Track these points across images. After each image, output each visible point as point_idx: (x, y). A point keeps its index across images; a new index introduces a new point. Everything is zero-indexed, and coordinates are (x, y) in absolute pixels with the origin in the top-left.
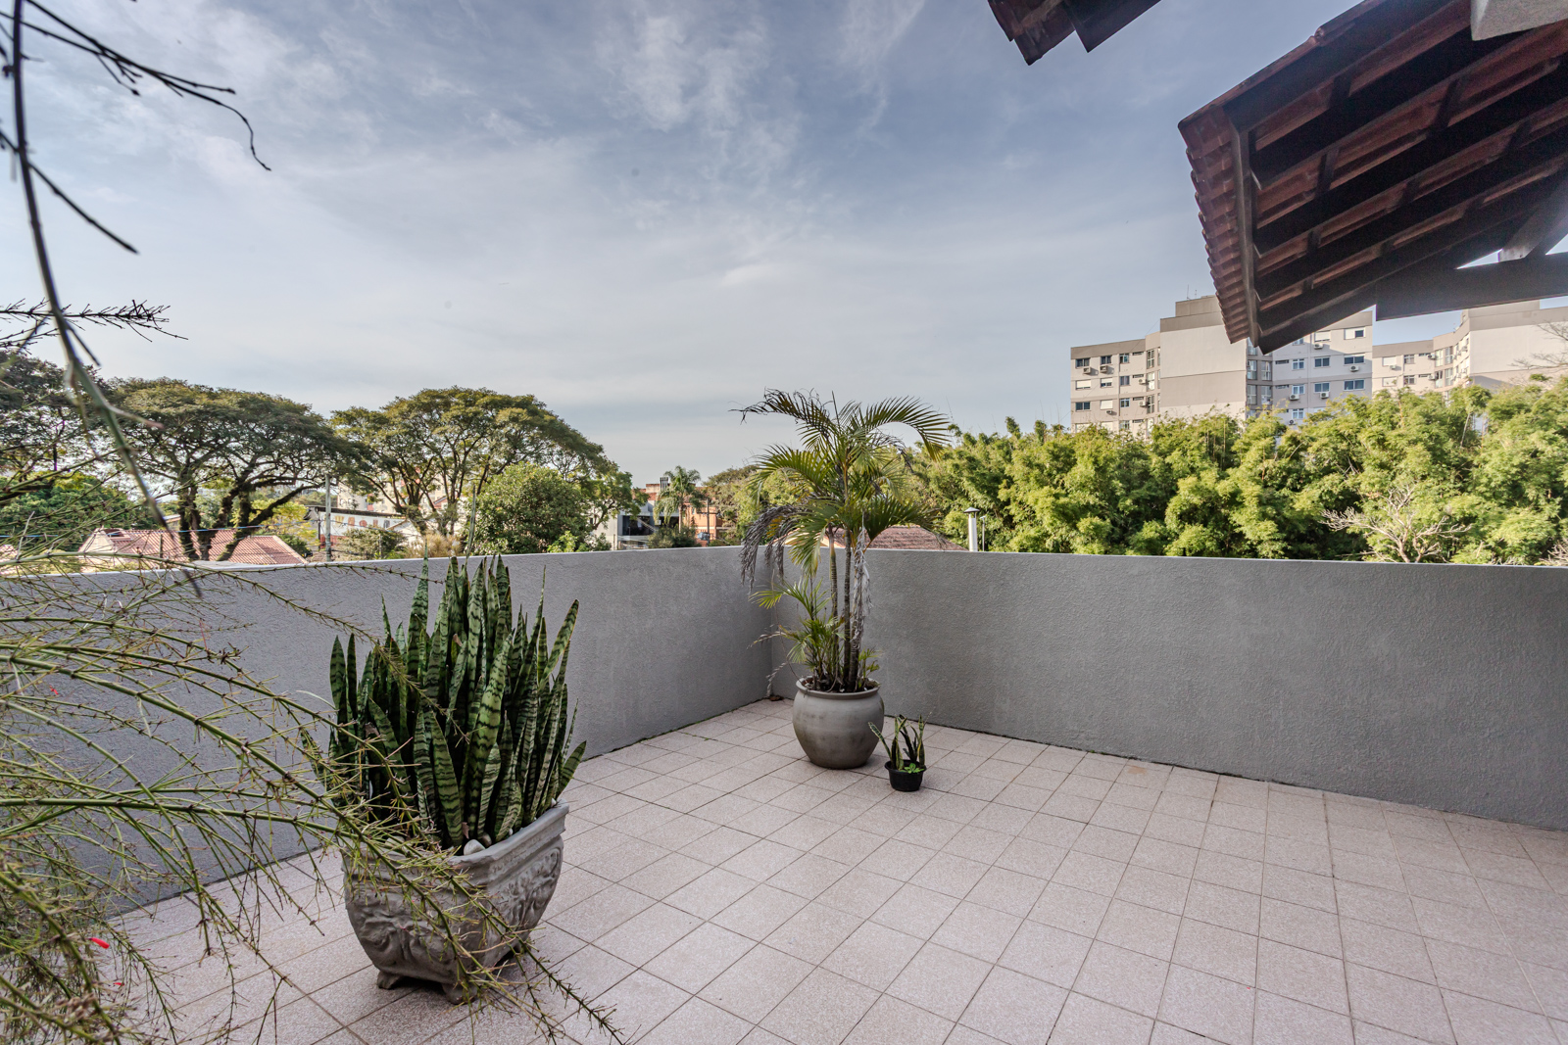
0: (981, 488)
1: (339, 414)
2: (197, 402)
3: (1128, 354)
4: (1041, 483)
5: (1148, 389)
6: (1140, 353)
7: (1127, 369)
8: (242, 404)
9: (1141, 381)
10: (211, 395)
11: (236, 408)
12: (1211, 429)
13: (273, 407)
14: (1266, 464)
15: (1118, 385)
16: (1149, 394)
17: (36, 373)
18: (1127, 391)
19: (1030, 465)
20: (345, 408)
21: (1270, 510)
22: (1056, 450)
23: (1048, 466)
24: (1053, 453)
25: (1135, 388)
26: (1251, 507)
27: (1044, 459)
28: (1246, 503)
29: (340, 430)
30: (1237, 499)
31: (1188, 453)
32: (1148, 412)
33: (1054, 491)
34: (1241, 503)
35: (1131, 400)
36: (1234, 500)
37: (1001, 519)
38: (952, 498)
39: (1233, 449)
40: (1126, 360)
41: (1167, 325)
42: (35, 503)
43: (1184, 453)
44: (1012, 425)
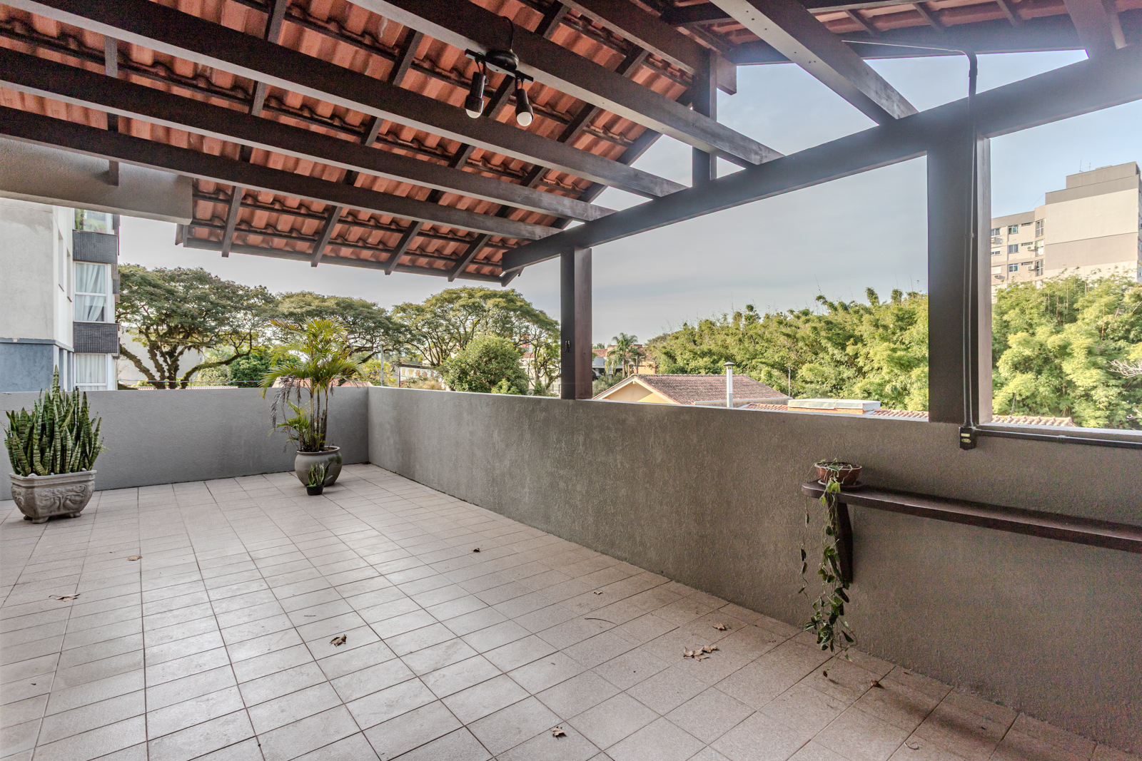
0: (836, 345)
1: (397, 307)
2: (312, 304)
3: (1017, 226)
4: (884, 339)
5: (1037, 255)
6: (1029, 224)
7: (1015, 239)
8: (338, 304)
9: (1029, 248)
10: (323, 300)
11: (335, 307)
12: (1054, 290)
13: (353, 305)
14: (1105, 319)
15: (1006, 253)
16: (1037, 259)
17: (241, 292)
18: (1014, 258)
19: (877, 326)
20: (400, 304)
21: (1101, 360)
22: (900, 313)
23: (891, 326)
24: (897, 315)
25: (1024, 254)
26: (1080, 356)
27: (890, 321)
28: (1075, 355)
29: (398, 318)
30: (1068, 350)
31: (1027, 312)
32: (1037, 275)
33: (892, 346)
34: (1070, 354)
35: (1019, 266)
36: (1064, 351)
37: (855, 369)
38: (816, 354)
39: (1075, 306)
40: (1015, 231)
41: (1052, 198)
42: (255, 363)
43: (1023, 312)
44: (871, 293)
